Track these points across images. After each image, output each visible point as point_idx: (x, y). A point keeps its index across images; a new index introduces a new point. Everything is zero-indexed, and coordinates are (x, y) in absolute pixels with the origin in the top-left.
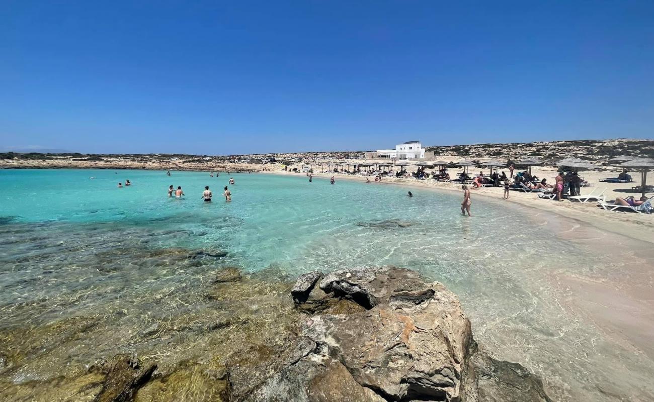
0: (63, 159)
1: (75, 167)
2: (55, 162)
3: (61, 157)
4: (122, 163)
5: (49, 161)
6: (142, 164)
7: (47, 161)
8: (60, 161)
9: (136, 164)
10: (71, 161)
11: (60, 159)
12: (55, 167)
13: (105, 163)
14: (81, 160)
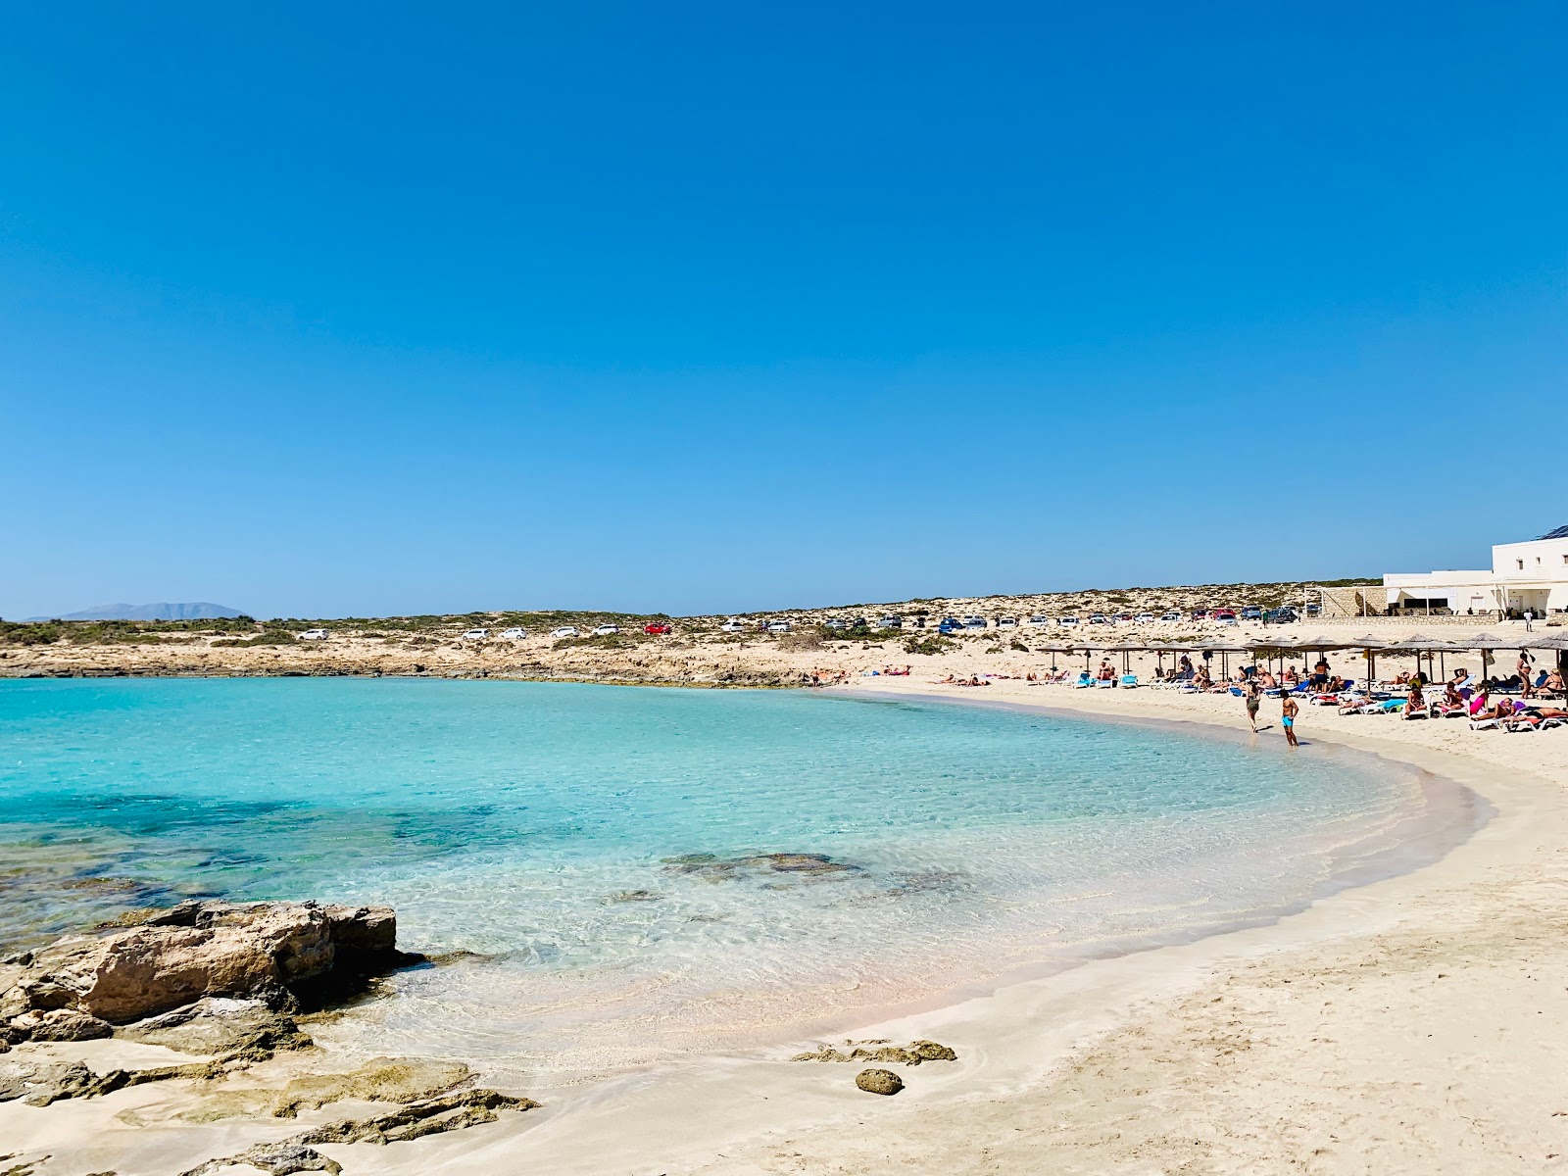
0: (186, 642)
1: (217, 669)
2: (163, 652)
3: (183, 635)
4: (354, 650)
5: (149, 647)
6: (416, 656)
7: (143, 647)
8: (179, 649)
9: (402, 655)
10: (205, 648)
11: (179, 640)
12: (161, 670)
13: (302, 655)
14: (234, 644)
